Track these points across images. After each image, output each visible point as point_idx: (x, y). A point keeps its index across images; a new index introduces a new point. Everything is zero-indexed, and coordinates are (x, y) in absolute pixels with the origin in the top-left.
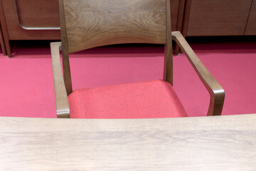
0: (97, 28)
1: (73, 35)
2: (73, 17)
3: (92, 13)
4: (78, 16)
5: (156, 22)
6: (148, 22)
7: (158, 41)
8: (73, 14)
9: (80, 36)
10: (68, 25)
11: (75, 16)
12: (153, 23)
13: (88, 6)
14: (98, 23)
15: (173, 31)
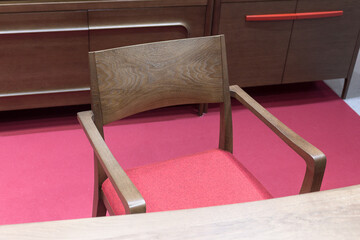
0: (138, 89)
1: (108, 100)
2: (107, 76)
3: (131, 69)
4: (113, 75)
5: (211, 76)
6: (201, 76)
7: (214, 99)
8: (108, 72)
9: (117, 100)
10: (102, 88)
11: (110, 76)
12: (207, 77)
13: (126, 61)
14: (139, 83)
15: (231, 84)
